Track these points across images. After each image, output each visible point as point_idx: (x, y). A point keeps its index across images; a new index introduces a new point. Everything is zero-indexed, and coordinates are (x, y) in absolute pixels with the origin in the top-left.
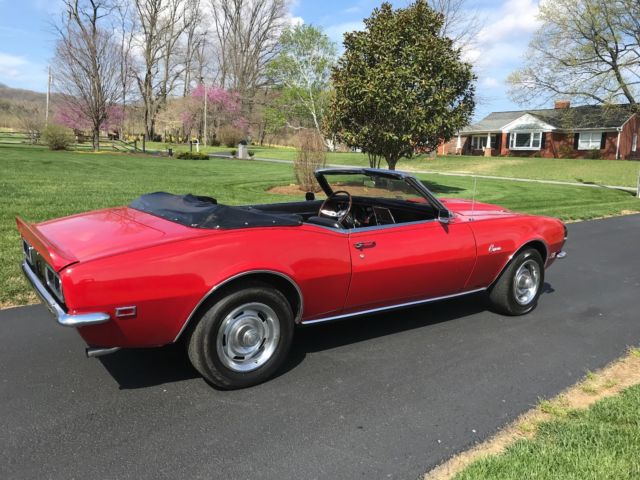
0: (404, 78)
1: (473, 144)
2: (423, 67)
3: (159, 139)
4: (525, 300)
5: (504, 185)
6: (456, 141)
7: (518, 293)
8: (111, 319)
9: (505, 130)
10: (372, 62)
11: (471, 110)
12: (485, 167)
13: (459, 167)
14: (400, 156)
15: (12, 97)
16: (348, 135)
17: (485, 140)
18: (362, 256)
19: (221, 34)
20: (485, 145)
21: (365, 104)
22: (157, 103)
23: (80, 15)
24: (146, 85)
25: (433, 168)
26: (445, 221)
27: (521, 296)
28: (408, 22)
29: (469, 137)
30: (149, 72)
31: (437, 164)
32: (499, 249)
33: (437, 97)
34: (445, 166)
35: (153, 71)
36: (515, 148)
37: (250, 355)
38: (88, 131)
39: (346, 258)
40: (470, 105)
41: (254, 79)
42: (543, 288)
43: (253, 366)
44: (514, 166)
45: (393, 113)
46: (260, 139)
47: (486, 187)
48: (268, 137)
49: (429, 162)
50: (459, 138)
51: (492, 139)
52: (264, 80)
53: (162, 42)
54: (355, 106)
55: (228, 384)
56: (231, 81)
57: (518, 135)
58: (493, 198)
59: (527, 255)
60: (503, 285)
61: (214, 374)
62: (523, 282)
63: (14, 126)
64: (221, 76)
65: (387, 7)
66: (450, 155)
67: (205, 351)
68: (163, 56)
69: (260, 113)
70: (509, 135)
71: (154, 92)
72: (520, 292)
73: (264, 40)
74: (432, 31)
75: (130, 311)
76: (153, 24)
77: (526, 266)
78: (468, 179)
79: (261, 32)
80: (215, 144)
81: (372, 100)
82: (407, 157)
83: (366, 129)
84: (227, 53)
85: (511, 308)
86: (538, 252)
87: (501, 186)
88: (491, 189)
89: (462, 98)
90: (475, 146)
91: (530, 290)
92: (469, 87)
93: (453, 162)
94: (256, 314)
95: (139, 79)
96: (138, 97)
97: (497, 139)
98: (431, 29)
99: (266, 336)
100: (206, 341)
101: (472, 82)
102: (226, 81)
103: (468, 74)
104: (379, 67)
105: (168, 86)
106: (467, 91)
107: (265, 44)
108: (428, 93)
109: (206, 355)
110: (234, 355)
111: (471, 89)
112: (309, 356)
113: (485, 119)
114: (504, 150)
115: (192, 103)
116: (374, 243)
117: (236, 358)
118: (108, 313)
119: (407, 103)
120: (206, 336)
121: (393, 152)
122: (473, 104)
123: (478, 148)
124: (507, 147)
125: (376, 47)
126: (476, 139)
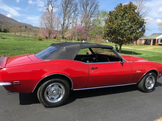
0: (124, 23)
1: (147, 42)
2: (130, 20)
3: (65, 39)
4: (150, 88)
5: (154, 53)
6: (142, 41)
7: (147, 86)
8: (12, 85)
9: (157, 38)
10: (116, 19)
11: (144, 32)
12: (150, 48)
13: (142, 48)
14: (123, 44)
15: (34, 28)
16: (109, 38)
17: (151, 41)
18: (92, 71)
19: (82, 13)
20: (151, 42)
21: (113, 30)
22: (65, 30)
23: (49, 9)
24: (63, 26)
25: (135, 48)
26: (122, 62)
27: (148, 87)
28: (126, 8)
29: (146, 40)
30: (64, 22)
31: (136, 47)
32: (140, 72)
33: (134, 28)
34: (138, 47)
35: (65, 22)
36: (160, 43)
37: (56, 98)
38: (48, 36)
39: (87, 72)
40: (144, 31)
41: (89, 24)
42: (157, 84)
43: (56, 101)
44: (159, 48)
45: (121, 32)
46: (90, 39)
47: (149, 54)
48: (92, 39)
49: (134, 46)
50: (143, 40)
51: (153, 40)
52: (92, 24)
53: (68, 15)
54: (110, 30)
55: (48, 106)
56: (83, 25)
57: (161, 40)
58: (149, 56)
59: (150, 74)
60: (142, 83)
61: (43, 103)
62: (149, 82)
63: (32, 35)
64: (81, 24)
65: (121, 4)
66: (140, 44)
67: (41, 96)
68: (67, 19)
69: (90, 33)
70: (158, 40)
71: (65, 27)
72: (148, 85)
73: (92, 15)
74: (134, 10)
75: (18, 83)
76: (66, 11)
77: (150, 77)
78: (144, 51)
79: (92, 13)
80: (78, 40)
81: (115, 29)
82: (125, 44)
83: (113, 37)
84: (83, 18)
85: (145, 90)
86: (155, 73)
87: (153, 53)
88: (150, 54)
89: (141, 29)
90: (148, 42)
91: (152, 85)
92: (144, 25)
93: (141, 46)
94: (58, 86)
95: (61, 24)
96: (61, 28)
97: (155, 41)
98: (133, 10)
99: (61, 93)
100: (41, 93)
101: (145, 24)
102: (82, 25)
103: (143, 22)
104: (117, 20)
105: (68, 26)
106: (143, 27)
107: (92, 16)
108: (131, 27)
109: (41, 97)
110: (50, 98)
111: (144, 26)
112: (77, 99)
113: (151, 35)
114: (156, 44)
115: (73, 30)
116: (97, 67)
117: (51, 98)
118: (11, 83)
119: (125, 30)
120: (41, 92)
121: (121, 43)
122: (145, 30)
123: (149, 43)
124: (157, 43)
125: (117, 15)
126: (148, 41)
